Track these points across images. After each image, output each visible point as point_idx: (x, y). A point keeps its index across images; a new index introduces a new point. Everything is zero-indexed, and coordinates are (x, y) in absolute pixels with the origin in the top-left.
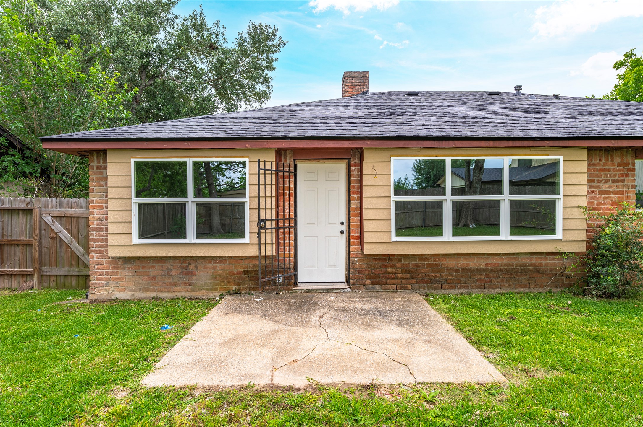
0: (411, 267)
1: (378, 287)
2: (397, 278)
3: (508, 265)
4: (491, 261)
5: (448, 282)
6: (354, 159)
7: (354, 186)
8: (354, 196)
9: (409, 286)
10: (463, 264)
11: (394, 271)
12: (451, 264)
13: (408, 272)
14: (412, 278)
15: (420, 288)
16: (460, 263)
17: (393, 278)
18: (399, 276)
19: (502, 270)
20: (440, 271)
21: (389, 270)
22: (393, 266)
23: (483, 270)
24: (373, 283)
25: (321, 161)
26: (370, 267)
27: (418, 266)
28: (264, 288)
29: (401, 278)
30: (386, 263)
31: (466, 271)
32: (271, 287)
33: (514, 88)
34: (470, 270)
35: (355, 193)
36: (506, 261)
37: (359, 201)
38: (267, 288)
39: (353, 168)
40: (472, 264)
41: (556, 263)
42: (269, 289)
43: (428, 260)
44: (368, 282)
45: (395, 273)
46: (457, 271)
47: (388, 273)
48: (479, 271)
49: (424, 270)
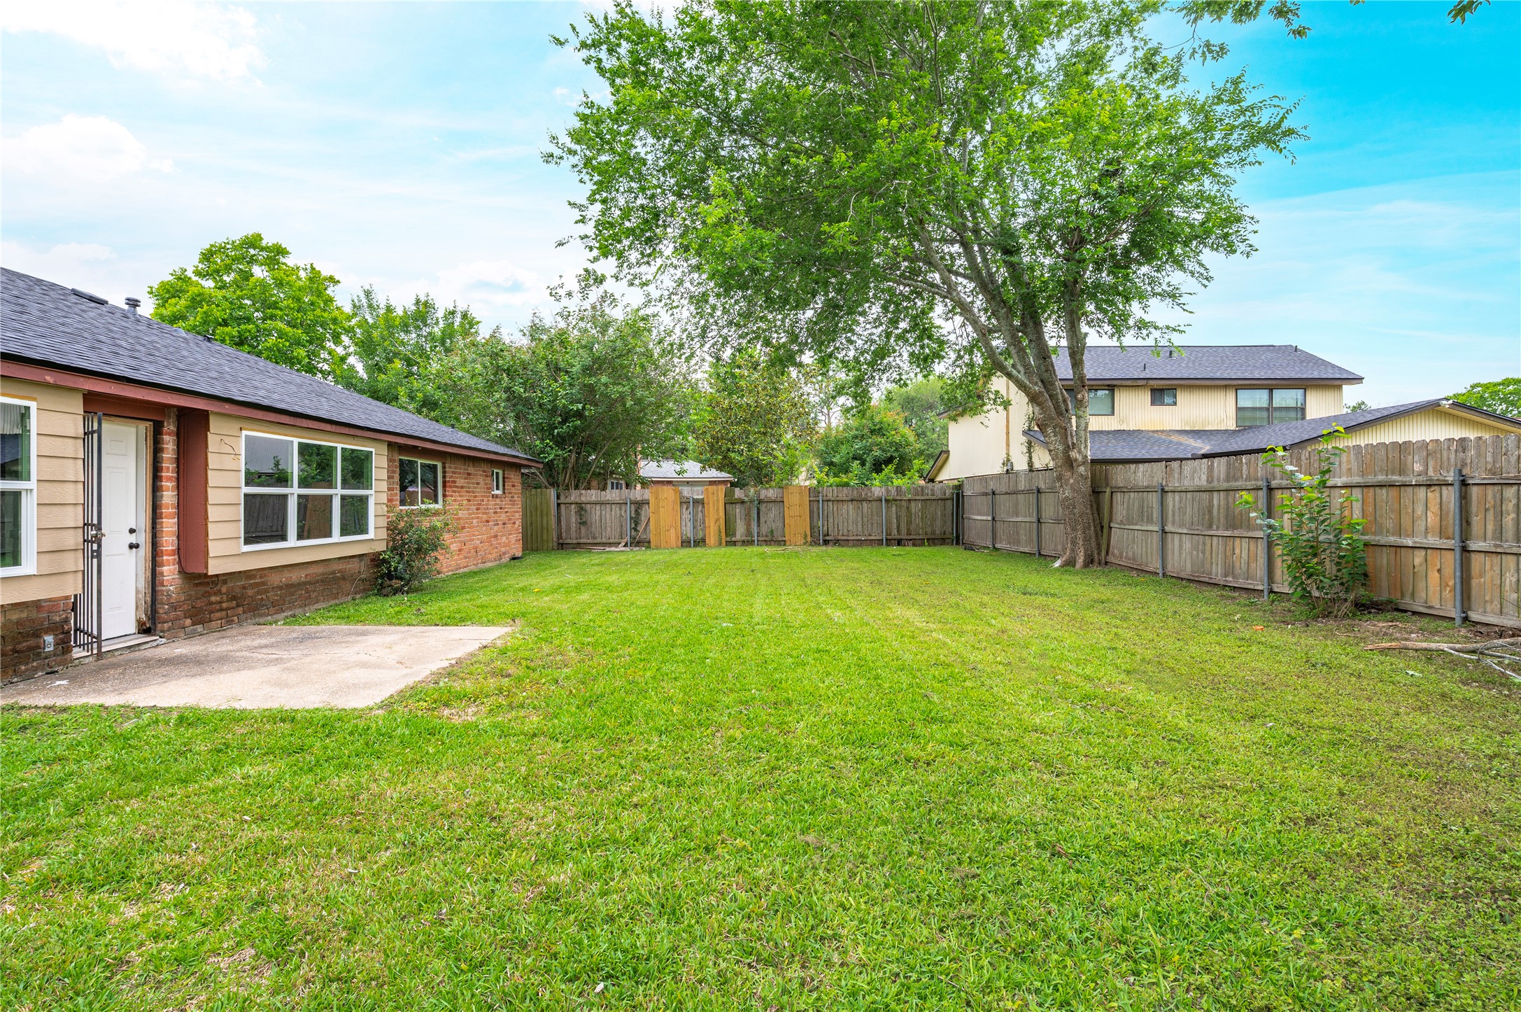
0: (238, 590)
1: (199, 628)
2: (221, 610)
3: (323, 574)
4: (311, 570)
5: (274, 604)
6: (169, 424)
7: (168, 468)
8: (168, 484)
9: (236, 618)
10: (287, 579)
11: (218, 599)
12: (275, 580)
13: (234, 598)
14: (238, 606)
15: (247, 619)
16: (284, 578)
17: (218, 611)
18: (224, 605)
19: (318, 581)
20: (266, 591)
21: (213, 599)
22: (219, 592)
23: (304, 583)
24: (194, 624)
26: (190, 596)
27: (244, 588)
28: (15, 670)
29: (227, 609)
30: (208, 589)
31: (290, 587)
32: (30, 665)
34: (292, 586)
35: (169, 479)
36: (320, 570)
37: (176, 493)
38: (23, 668)
39: (166, 438)
40: (295, 576)
41: (354, 566)
42: (27, 670)
43: (253, 577)
44: (188, 622)
45: (221, 602)
46: (280, 588)
47: (212, 603)
48: (300, 585)
49: (250, 592)
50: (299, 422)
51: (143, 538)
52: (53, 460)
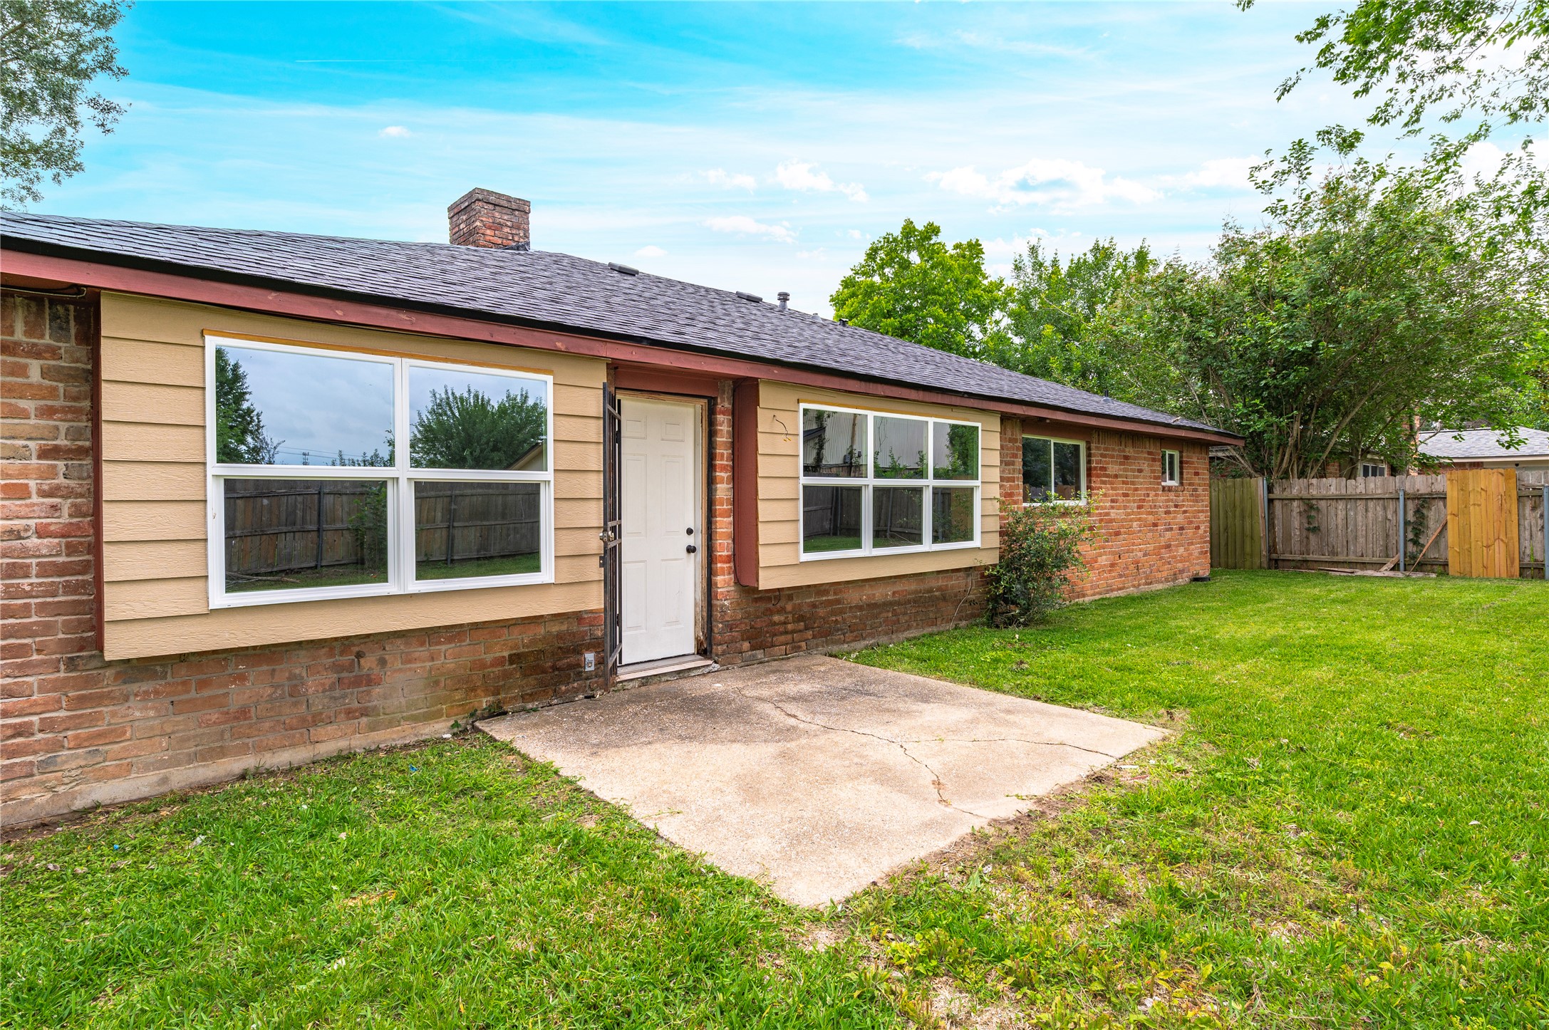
0: (806, 609)
1: (759, 654)
2: (786, 632)
3: (916, 592)
4: (899, 587)
5: (852, 628)
6: (723, 401)
7: (723, 454)
8: (723, 474)
9: (803, 644)
10: (868, 596)
11: (782, 618)
12: (853, 597)
13: (801, 618)
14: (807, 628)
15: (817, 646)
16: (864, 596)
17: (782, 634)
18: (790, 627)
19: (909, 602)
20: (842, 612)
21: (776, 618)
22: (782, 610)
23: (891, 604)
24: (753, 648)
25: (662, 396)
26: (749, 614)
27: (814, 606)
28: (555, 691)
29: (793, 632)
30: (770, 606)
31: (872, 607)
32: (571, 686)
33: (777, 297)
34: (875, 605)
35: (724, 468)
36: (913, 586)
37: (731, 486)
38: (563, 688)
39: (720, 418)
40: (880, 594)
41: (956, 583)
42: (567, 691)
43: (826, 592)
44: (746, 645)
45: (785, 623)
46: (860, 608)
47: (775, 624)
48: (886, 605)
49: (821, 612)
50: (872, 388)
51: (698, 540)
52: (574, 445)
